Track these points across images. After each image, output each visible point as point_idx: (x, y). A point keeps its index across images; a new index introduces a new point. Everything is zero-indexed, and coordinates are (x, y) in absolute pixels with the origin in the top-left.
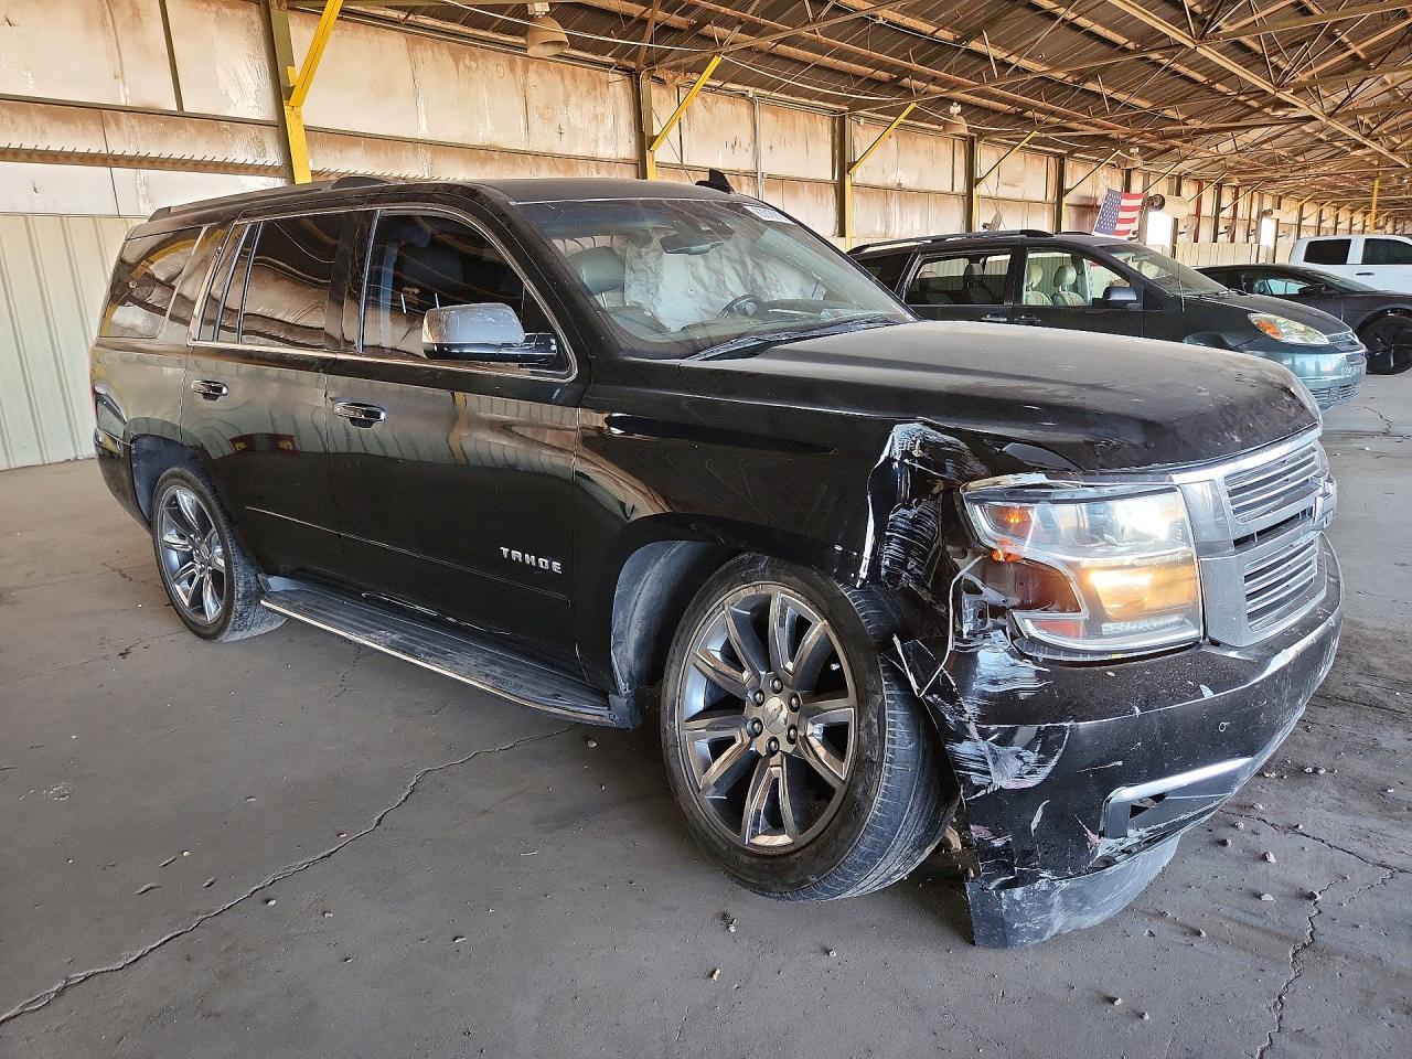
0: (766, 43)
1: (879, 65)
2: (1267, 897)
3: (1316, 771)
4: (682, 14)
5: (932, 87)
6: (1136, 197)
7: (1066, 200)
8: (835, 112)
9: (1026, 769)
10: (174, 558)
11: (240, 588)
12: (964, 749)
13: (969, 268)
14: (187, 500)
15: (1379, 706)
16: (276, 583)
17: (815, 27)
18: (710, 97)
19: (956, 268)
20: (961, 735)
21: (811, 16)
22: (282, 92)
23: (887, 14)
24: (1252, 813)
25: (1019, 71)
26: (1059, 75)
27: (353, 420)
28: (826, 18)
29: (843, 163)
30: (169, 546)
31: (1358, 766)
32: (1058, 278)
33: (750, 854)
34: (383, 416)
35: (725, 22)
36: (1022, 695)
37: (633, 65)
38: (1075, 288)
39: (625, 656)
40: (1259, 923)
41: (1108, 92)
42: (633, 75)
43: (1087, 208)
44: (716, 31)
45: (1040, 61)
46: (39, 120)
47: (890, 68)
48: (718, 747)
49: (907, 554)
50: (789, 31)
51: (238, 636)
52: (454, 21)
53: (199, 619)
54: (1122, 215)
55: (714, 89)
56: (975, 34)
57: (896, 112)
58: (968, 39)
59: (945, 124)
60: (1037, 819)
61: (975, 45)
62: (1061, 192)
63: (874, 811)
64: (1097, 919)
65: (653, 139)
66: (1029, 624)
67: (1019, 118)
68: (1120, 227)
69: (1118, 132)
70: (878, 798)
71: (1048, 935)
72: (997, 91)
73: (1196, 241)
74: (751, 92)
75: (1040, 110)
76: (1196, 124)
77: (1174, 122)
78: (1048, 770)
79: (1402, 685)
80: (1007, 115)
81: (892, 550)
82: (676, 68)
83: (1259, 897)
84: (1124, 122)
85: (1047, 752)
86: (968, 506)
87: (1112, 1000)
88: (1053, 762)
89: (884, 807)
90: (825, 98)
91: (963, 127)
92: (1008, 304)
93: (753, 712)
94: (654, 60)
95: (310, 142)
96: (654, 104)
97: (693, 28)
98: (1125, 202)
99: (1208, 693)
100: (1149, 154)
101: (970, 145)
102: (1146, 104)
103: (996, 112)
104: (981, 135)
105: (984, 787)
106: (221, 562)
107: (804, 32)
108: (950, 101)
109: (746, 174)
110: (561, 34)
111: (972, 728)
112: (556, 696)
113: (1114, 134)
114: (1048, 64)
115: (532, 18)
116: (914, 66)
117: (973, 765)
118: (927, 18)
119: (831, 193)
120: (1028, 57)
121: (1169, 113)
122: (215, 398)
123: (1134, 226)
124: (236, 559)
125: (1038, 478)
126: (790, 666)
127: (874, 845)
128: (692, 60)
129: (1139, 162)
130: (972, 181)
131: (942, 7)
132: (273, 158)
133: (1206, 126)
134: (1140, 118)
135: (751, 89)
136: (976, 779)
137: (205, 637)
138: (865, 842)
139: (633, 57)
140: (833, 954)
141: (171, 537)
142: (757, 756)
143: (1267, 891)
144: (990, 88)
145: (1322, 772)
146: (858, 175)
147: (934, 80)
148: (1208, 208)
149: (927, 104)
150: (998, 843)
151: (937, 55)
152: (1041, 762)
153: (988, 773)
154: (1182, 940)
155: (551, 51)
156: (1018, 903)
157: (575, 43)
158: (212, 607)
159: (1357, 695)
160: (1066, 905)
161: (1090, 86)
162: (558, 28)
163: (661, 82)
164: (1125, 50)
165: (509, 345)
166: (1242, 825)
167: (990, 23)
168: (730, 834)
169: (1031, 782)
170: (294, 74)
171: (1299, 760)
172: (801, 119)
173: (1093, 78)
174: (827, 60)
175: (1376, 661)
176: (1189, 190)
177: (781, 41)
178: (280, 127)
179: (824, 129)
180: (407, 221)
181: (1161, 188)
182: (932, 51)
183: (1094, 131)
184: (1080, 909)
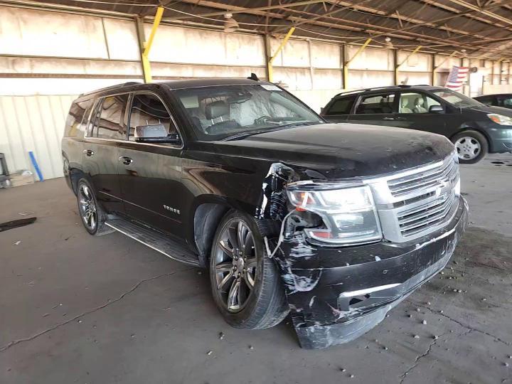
0: (312, 21)
1: (356, 26)
2: (417, 337)
3: (458, 291)
4: (280, 13)
5: (378, 32)
6: (465, 68)
7: (436, 71)
8: (341, 44)
9: (307, 284)
10: (84, 207)
11: (100, 218)
12: (287, 277)
13: (382, 100)
14: (86, 189)
15: (495, 267)
16: (110, 217)
17: (330, 14)
18: (293, 42)
19: (377, 100)
20: (286, 272)
21: (326, 10)
22: (142, 51)
23: (357, 7)
24: (426, 306)
25: (411, 23)
26: (429, 24)
27: (124, 163)
28: (333, 10)
29: (344, 62)
30: (82, 204)
31: (477, 290)
32: (416, 102)
33: (229, 312)
34: (132, 161)
35: (296, 15)
36: (307, 258)
37: (263, 32)
38: (423, 106)
39: (201, 243)
40: (409, 346)
41: (450, 29)
42: (263, 35)
43: (445, 73)
44: (292, 18)
45: (421, 20)
46: (64, 64)
47: (360, 26)
48: (225, 274)
49: (278, 208)
50: (319, 16)
51: (101, 234)
52: (200, 22)
53: (89, 228)
54: (459, 75)
55: (294, 39)
56: (394, 12)
57: (364, 42)
58: (391, 13)
59: (383, 45)
60: (312, 302)
61: (394, 16)
62: (434, 68)
63: (259, 298)
64: (346, 341)
65: (271, 58)
66: (311, 234)
67: (415, 41)
68: (458, 80)
69: (456, 44)
70: (261, 294)
71: (327, 345)
72: (403, 32)
73: (492, 84)
74: (308, 39)
75: (422, 38)
76: (488, 39)
77: (479, 39)
78: (314, 285)
79: (508, 259)
80: (409, 40)
81: (273, 207)
82: (280, 32)
83: (414, 336)
84: (458, 40)
85: (314, 279)
86: (287, 192)
87: (342, 370)
88: (316, 282)
89: (263, 297)
90: (336, 39)
91: (391, 46)
92: (394, 113)
93: (234, 263)
94: (271, 30)
95: (151, 66)
96: (272, 45)
97: (285, 18)
98: (460, 71)
99: (378, 259)
100: (470, 52)
101: (395, 52)
102: (466, 33)
103: (405, 39)
104: (399, 48)
105: (293, 291)
106: (95, 209)
107: (325, 16)
108: (386, 37)
109: (306, 68)
110: (236, 24)
111: (289, 269)
112: (184, 256)
113: (454, 45)
114: (424, 21)
115: (226, 19)
116: (370, 25)
117: (289, 282)
118: (374, 7)
119: (340, 74)
120: (415, 19)
121: (477, 36)
122: (90, 155)
123: (466, 80)
124: (98, 208)
125: (310, 182)
126: (244, 246)
127: (260, 310)
128: (285, 29)
129: (465, 55)
130: (396, 66)
131: (379, 3)
132: (139, 72)
133: (493, 40)
134: (465, 38)
135: (308, 38)
136: (291, 288)
137: (91, 234)
138: (257, 309)
139: (263, 30)
140: (252, 348)
141: (83, 201)
142: (235, 277)
143: (418, 334)
144: (400, 31)
145: (460, 291)
146: (351, 66)
147: (378, 30)
148: (497, 71)
149: (376, 39)
150: (298, 311)
151: (378, 21)
152: (312, 282)
153: (294, 286)
154: (377, 350)
155: (233, 30)
156: (312, 333)
157: (241, 26)
158: (93, 224)
159: (489, 263)
160: (332, 335)
161: (442, 28)
162: (235, 21)
163: (274, 37)
164: (455, 13)
165: (162, 138)
166: (419, 310)
167: (399, 7)
168: (225, 305)
169: (309, 289)
170: (145, 44)
171: (453, 287)
172: (328, 47)
173: (443, 25)
174: (336, 25)
175: (502, 250)
176: (488, 65)
177: (317, 20)
178: (141, 62)
179: (337, 50)
180: (143, 96)
181: (476, 64)
182: (376, 19)
183: (447, 44)
184: (338, 337)
